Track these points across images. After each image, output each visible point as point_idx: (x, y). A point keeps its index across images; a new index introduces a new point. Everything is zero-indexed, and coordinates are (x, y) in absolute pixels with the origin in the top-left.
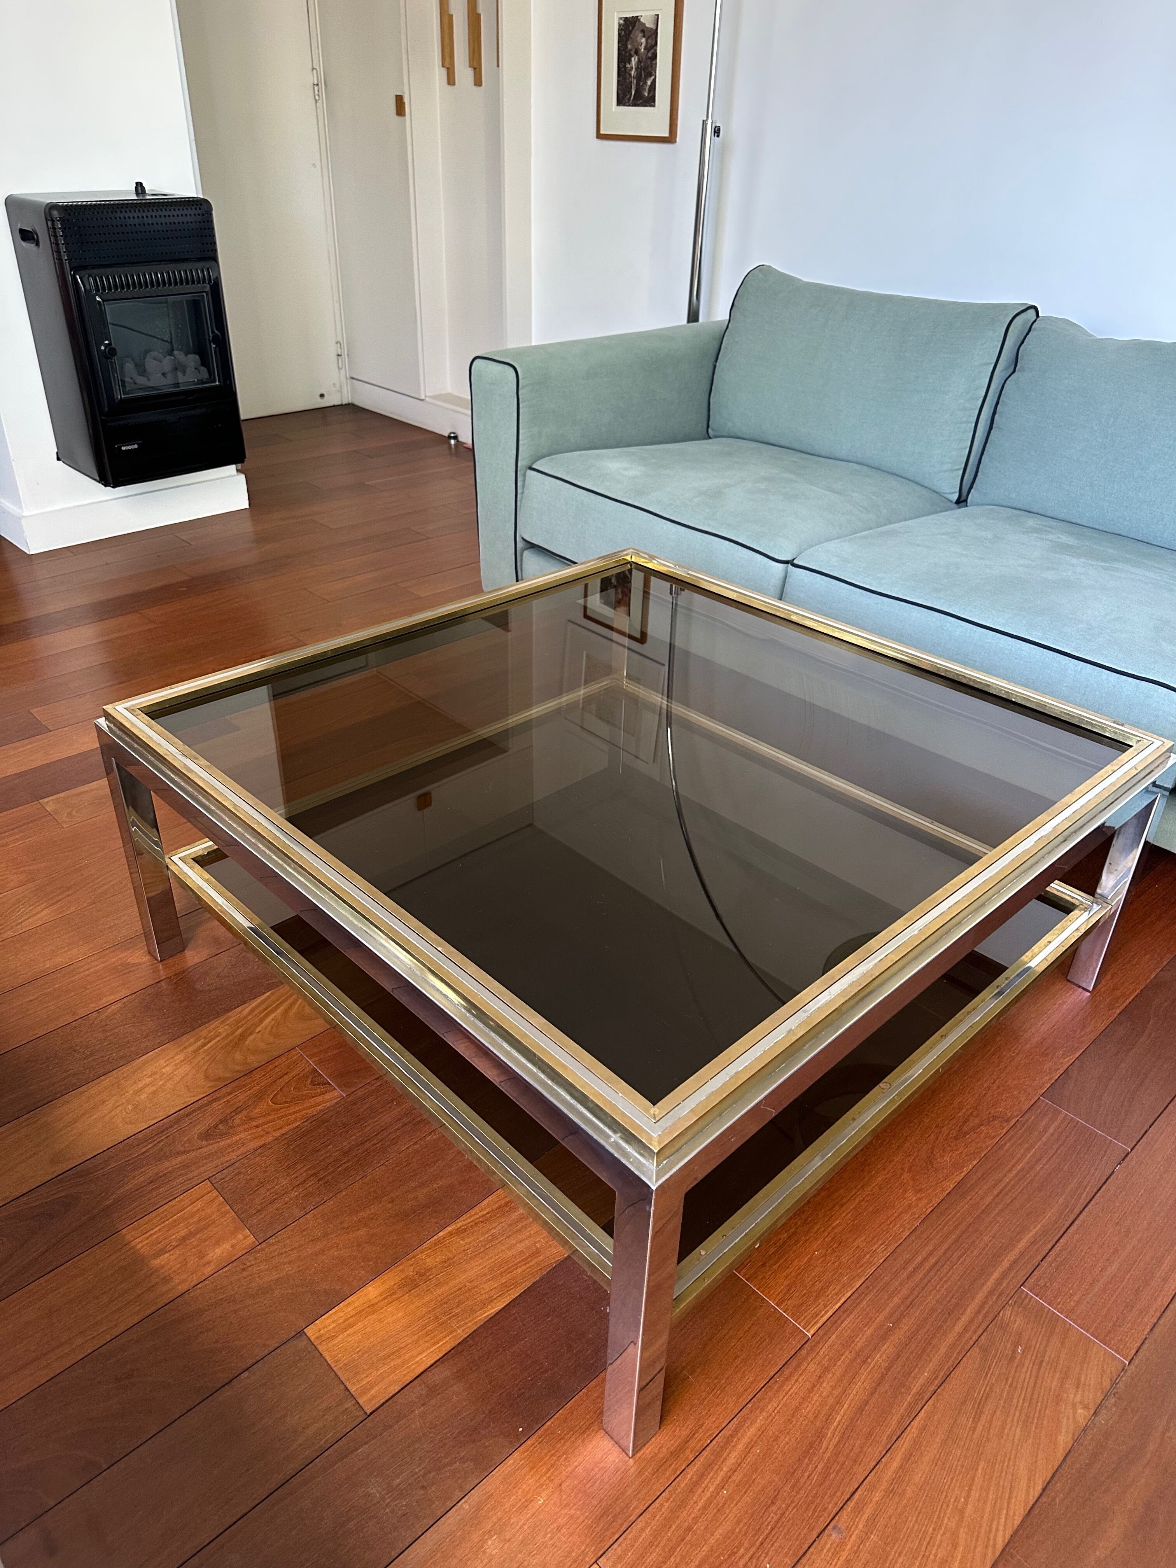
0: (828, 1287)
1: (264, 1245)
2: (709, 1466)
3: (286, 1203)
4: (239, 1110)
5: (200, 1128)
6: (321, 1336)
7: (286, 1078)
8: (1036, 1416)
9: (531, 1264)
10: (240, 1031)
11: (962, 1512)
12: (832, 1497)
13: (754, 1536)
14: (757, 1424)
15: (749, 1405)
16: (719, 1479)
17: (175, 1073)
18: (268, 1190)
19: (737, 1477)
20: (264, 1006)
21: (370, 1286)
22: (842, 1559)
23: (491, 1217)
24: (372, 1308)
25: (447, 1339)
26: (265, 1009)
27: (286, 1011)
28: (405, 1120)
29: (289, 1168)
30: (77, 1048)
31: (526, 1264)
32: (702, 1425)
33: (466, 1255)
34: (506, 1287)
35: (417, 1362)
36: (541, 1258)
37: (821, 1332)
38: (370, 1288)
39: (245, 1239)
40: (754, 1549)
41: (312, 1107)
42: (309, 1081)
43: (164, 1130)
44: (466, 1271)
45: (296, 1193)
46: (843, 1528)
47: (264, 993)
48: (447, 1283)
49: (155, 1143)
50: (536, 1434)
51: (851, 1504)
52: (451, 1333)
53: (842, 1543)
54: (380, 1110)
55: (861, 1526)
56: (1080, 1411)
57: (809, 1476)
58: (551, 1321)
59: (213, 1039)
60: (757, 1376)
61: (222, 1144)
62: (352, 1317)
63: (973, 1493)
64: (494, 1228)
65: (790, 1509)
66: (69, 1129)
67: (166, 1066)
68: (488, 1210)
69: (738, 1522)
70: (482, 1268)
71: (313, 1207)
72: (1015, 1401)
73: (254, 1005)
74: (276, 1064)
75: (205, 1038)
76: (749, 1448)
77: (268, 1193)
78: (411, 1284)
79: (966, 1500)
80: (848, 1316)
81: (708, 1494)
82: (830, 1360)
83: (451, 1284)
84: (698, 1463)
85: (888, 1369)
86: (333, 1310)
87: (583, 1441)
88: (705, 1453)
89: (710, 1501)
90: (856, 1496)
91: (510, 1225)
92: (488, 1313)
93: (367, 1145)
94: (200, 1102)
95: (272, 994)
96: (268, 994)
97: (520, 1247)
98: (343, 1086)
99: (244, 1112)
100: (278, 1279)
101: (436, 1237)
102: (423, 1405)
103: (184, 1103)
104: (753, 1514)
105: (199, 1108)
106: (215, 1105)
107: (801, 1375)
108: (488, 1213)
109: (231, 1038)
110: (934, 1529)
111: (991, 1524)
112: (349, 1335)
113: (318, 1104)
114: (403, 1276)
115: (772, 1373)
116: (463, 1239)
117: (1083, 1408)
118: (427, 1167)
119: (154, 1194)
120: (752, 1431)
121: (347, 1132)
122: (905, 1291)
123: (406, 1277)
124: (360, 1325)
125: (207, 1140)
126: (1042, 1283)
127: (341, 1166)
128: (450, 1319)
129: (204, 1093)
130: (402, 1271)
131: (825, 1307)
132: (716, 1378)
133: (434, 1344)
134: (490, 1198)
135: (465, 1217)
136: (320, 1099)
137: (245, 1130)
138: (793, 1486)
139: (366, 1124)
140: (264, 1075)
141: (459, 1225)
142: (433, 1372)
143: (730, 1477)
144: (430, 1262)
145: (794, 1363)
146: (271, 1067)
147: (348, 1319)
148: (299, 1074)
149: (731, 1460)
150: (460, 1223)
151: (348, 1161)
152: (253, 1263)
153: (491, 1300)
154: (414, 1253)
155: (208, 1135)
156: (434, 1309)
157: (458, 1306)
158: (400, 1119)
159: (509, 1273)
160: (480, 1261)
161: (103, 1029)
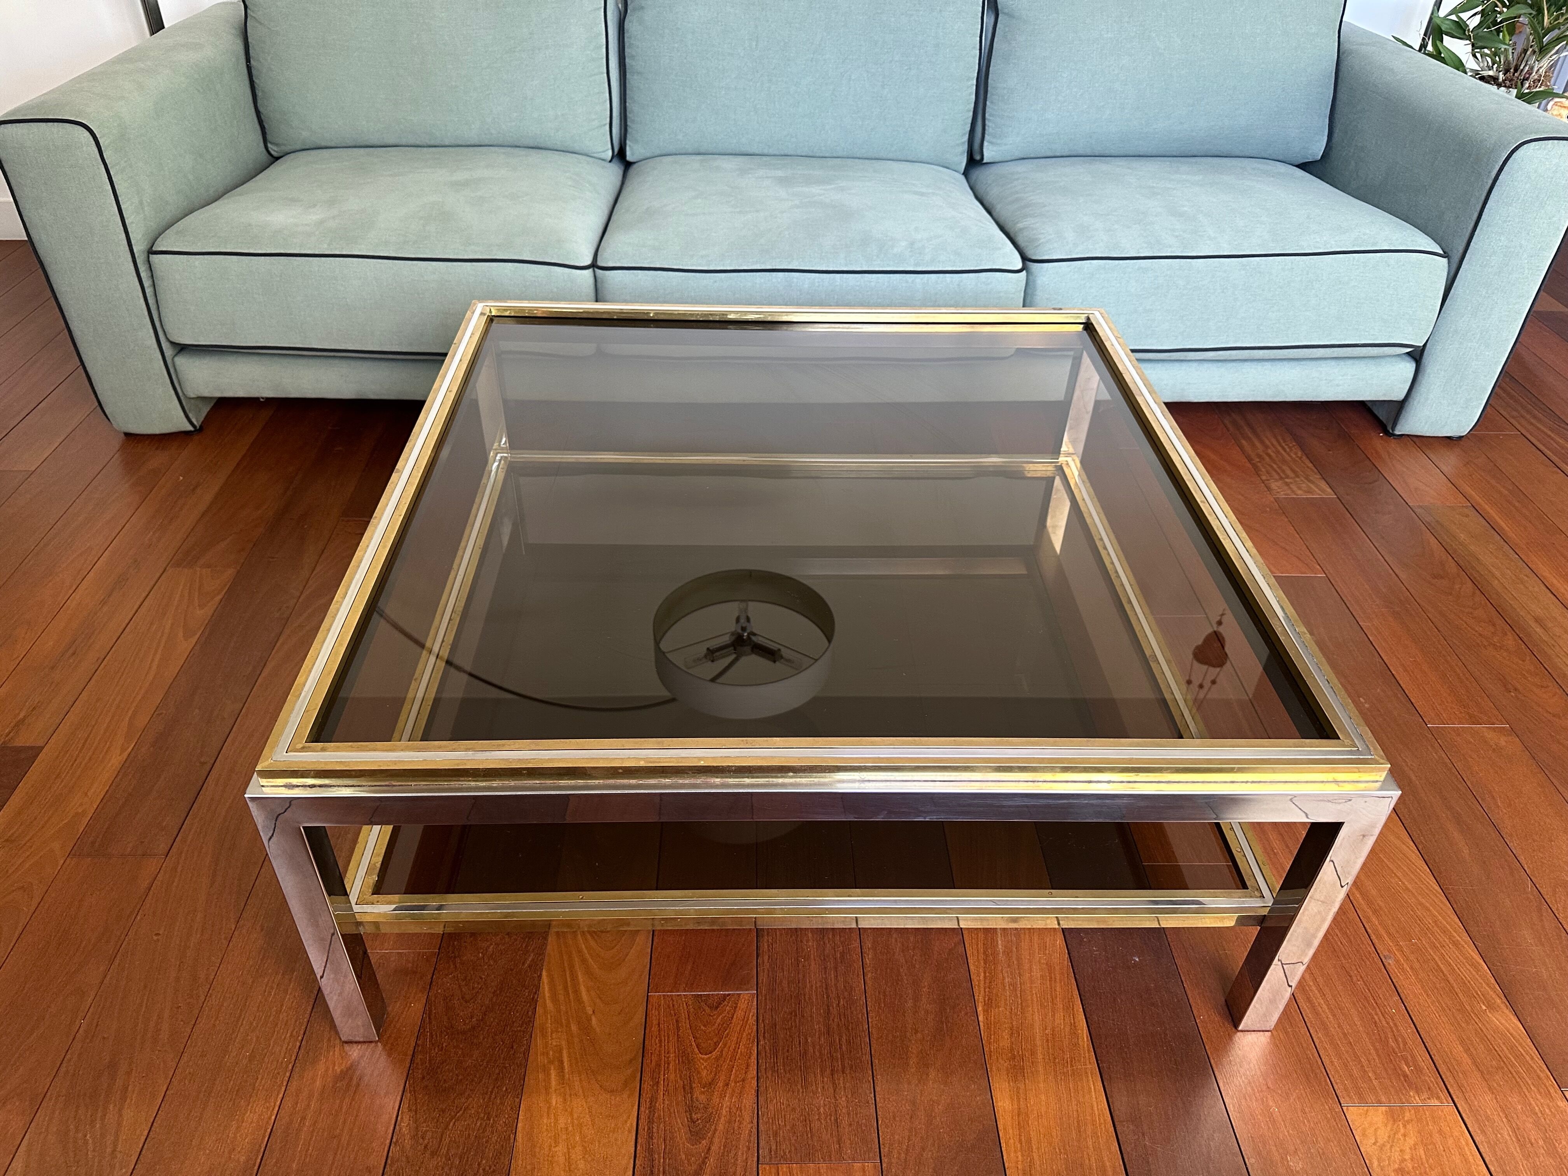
1: (885, 1160)
3: (849, 1114)
4: (687, 1088)
5: (682, 1135)
6: (1024, 1170)
7: (685, 1025)
9: (1058, 978)
10: (574, 1028)
11: (1407, 889)
12: (1363, 943)
13: (1369, 1004)
17: (575, 1116)
18: (819, 1119)
20: (560, 988)
22: (1408, 969)
23: (990, 973)
24: (1021, 1116)
25: (1090, 1079)
26: (566, 988)
27: (588, 972)
28: (830, 965)
29: (806, 1088)
31: (1055, 982)
33: (1016, 1015)
34: (1068, 1008)
35: (1099, 1115)
36: (1057, 968)
38: (999, 1104)
39: (864, 1170)
40: (1378, 1010)
41: (743, 1027)
42: (708, 1010)
44: (1032, 1025)
45: (843, 1099)
46: (1387, 953)
47: (540, 976)
48: (1035, 1045)
51: (1373, 937)
52: (1086, 1073)
53: (1397, 962)
54: (801, 976)
55: (1391, 944)
57: (1341, 943)
58: (1122, 1000)
59: (561, 1056)
61: (721, 1127)
62: (1020, 1135)
64: (1004, 978)
65: (1359, 970)
67: (556, 1120)
68: (981, 970)
69: (1354, 1004)
70: (1038, 1012)
71: (872, 1095)
73: (547, 995)
74: (655, 1024)
75: (551, 1062)
77: (823, 1121)
78: (1018, 1070)
79: (1401, 881)
83: (1038, 1043)
86: (1003, 1145)
90: (1368, 930)
91: (1009, 966)
92: (1085, 1035)
93: (834, 1011)
94: (642, 1117)
95: (549, 971)
96: (544, 973)
97: (1036, 974)
98: (743, 984)
99: (694, 1085)
100: (934, 1169)
101: (981, 1024)
102: (1143, 1135)
103: (630, 1131)
104: (1353, 994)
105: (650, 1121)
106: (659, 1105)
108: (985, 973)
109: (576, 1040)
110: (1413, 911)
111: (1421, 881)
112: (1038, 1149)
113: (745, 1020)
114: (1005, 1072)
116: (998, 1006)
118: (900, 983)
121: (803, 1016)
123: (1007, 1070)
124: (1033, 1133)
125: (703, 1138)
127: (841, 1045)
128: (1072, 1066)
129: (633, 1106)
130: (998, 1070)
132: (1237, 939)
133: (1090, 1092)
135: (976, 990)
136: (739, 1013)
137: (722, 1096)
138: (1344, 957)
139: (807, 997)
140: (660, 1041)
141: (982, 1000)
142: (1116, 1108)
144: (1005, 1042)
146: (655, 1029)
147: (1020, 1141)
148: (689, 1012)
150: (980, 998)
151: (840, 1036)
153: (1074, 1026)
154: (987, 1049)
155: (696, 1135)
156: (1055, 1071)
157: (1064, 1053)
158: (825, 968)
159: (1056, 997)
160: (1030, 1009)
161: (429, 1152)
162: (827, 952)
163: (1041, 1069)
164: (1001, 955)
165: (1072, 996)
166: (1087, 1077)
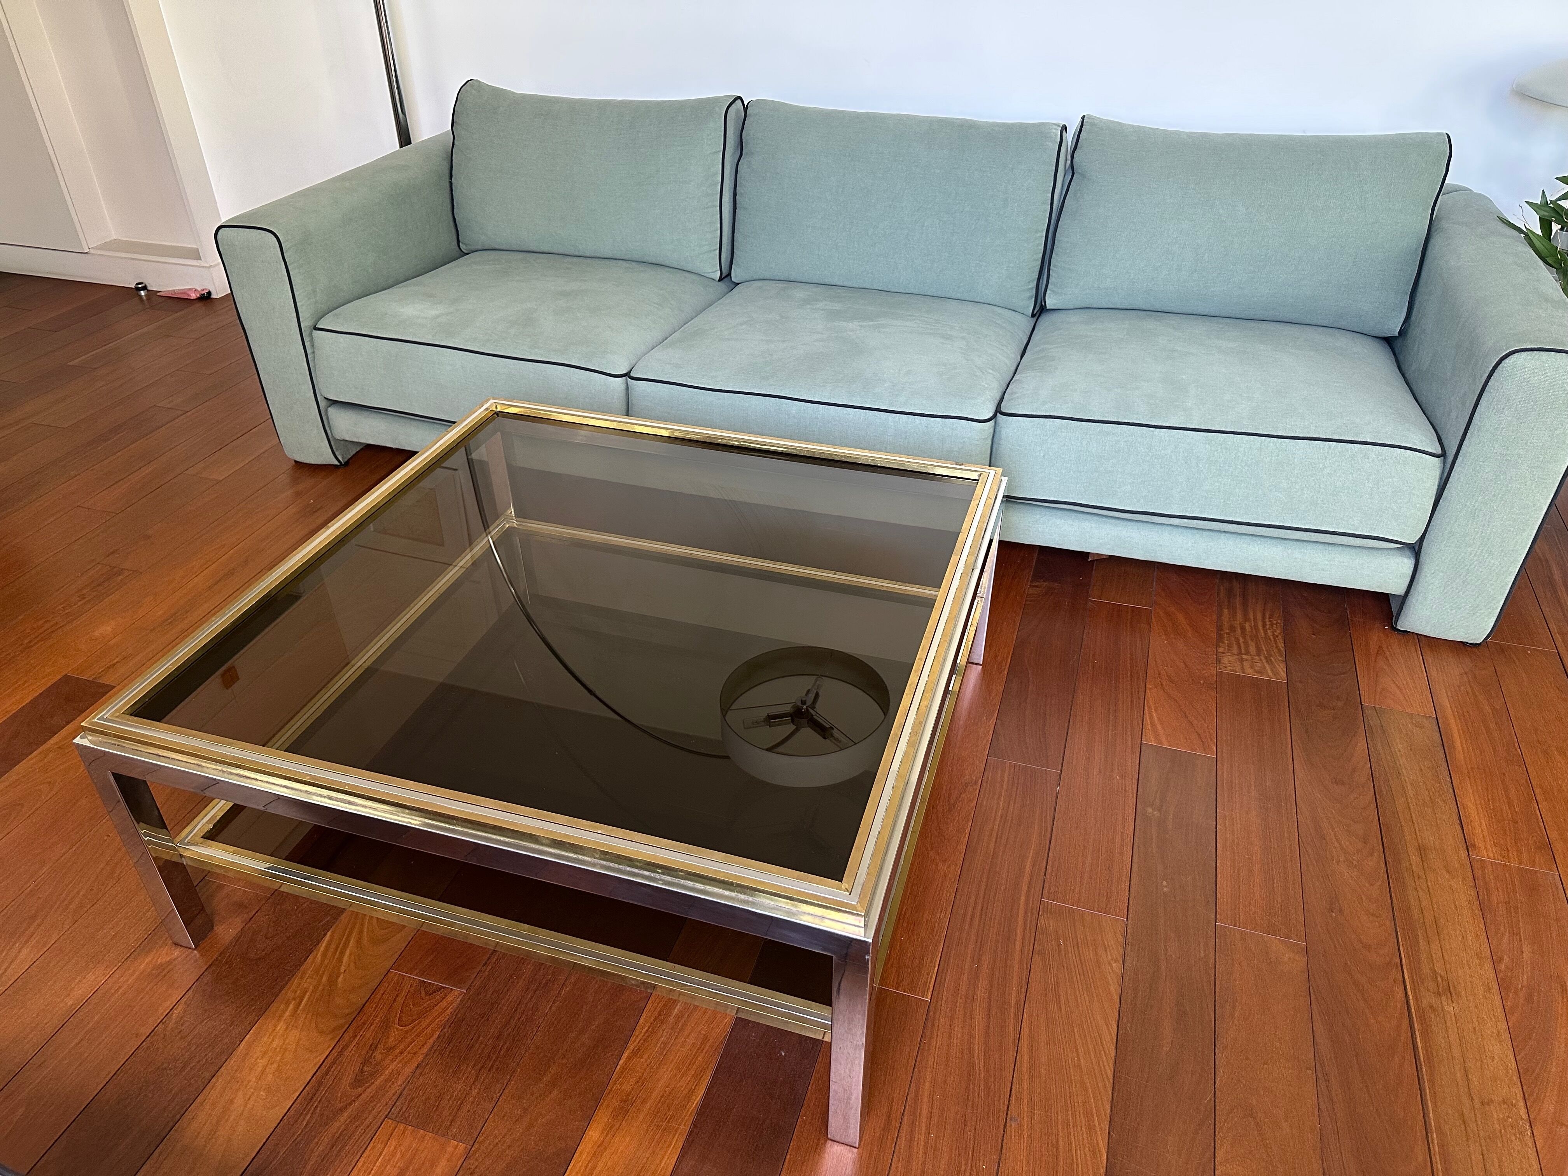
0: (923, 959)
1: (476, 1145)
2: (913, 1124)
3: (473, 1102)
4: (373, 1046)
5: (347, 1079)
7: (400, 1000)
8: (1091, 981)
9: (706, 1049)
10: (324, 979)
11: (1079, 1066)
12: (999, 1101)
13: (965, 1153)
14: (928, 1079)
15: (916, 1069)
16: (924, 1129)
17: (287, 1042)
18: (449, 1100)
19: (935, 1120)
20: (333, 946)
21: (589, 1131)
22: (1025, 1136)
23: (653, 1029)
24: (601, 1147)
25: (676, 1137)
26: (336, 949)
27: (359, 942)
28: (533, 987)
29: (455, 1073)
30: (165, 1065)
31: (702, 1052)
32: (893, 1099)
33: (652, 1068)
34: (698, 1077)
35: (663, 1168)
36: (711, 1041)
37: (935, 994)
38: (590, 1133)
39: (456, 1148)
40: (970, 1161)
41: (440, 1014)
42: (423, 993)
43: (312, 1098)
44: (659, 1080)
45: (476, 1090)
46: (1016, 1116)
47: (325, 935)
48: (651, 1096)
49: (311, 1111)
50: (784, 1169)
51: (1013, 1098)
52: (676, 1131)
53: (1020, 1126)
54: (506, 989)
55: (1026, 1109)
56: (1114, 965)
57: (978, 1095)
58: (746, 1083)
59: (304, 997)
60: (910, 1046)
61: (378, 1082)
62: (589, 1162)
63: (1079, 1051)
64: (662, 1036)
65: (978, 1122)
66: (213, 1140)
67: (273, 1040)
68: (647, 1025)
69: (951, 1150)
70: (670, 1072)
71: (499, 1095)
72: (1075, 978)
73: (322, 949)
74: (382, 992)
75: (294, 999)
76: (931, 1097)
77: (451, 1102)
78: (622, 1112)
79: (1078, 1057)
80: (946, 974)
81: (922, 1143)
82: (951, 1010)
83: (654, 1096)
84: (905, 1127)
85: (989, 997)
86: (571, 1165)
87: (819, 1155)
88: (905, 1117)
89: (925, 1146)
90: (1013, 1091)
91: (672, 1028)
92: (695, 1103)
93: (513, 1022)
94: (330, 1057)
95: (333, 932)
96: (329, 934)
97: (690, 1041)
98: (459, 983)
99: (379, 1046)
100: (507, 1164)
101: (619, 1067)
103: (315, 1065)
104: (957, 1140)
105: (334, 1063)
106: (346, 1053)
107: (938, 1030)
108: (649, 1028)
109: (321, 988)
110: (1069, 1087)
111: (1099, 1064)
113: (446, 1008)
114: (611, 1110)
115: (919, 1039)
116: (642, 1058)
117: (1115, 962)
118: (577, 1016)
119: (343, 1154)
120: (927, 1085)
121: (488, 1020)
122: (973, 938)
123: (615, 1108)
124: (600, 1164)
125: (361, 1086)
126: (1052, 890)
127: (501, 1049)
128: (668, 1122)
129: (328, 1047)
130: (608, 1106)
131: (928, 974)
133: (669, 1146)
134: (644, 1015)
135: (632, 1039)
136: (444, 1004)
137: (392, 1061)
138: (972, 1107)
139: (500, 1006)
140: (377, 1006)
141: (631, 1049)
143: (930, 1124)
144: (627, 1087)
145: (929, 1024)
146: (378, 996)
147: (587, 1165)
148: (409, 991)
149: (925, 1113)
150: (632, 1046)
151: (505, 1043)
152: (477, 1164)
153: (692, 1092)
154: (609, 1088)
155: (359, 1081)
156: (652, 1122)
157: (669, 1109)
158: (528, 988)
159: (693, 1064)
160: (665, 1067)
161: (180, 1036)
162: (537, 976)
163: (641, 1117)
164: (672, 1017)
165: (708, 1067)
166: (675, 1135)
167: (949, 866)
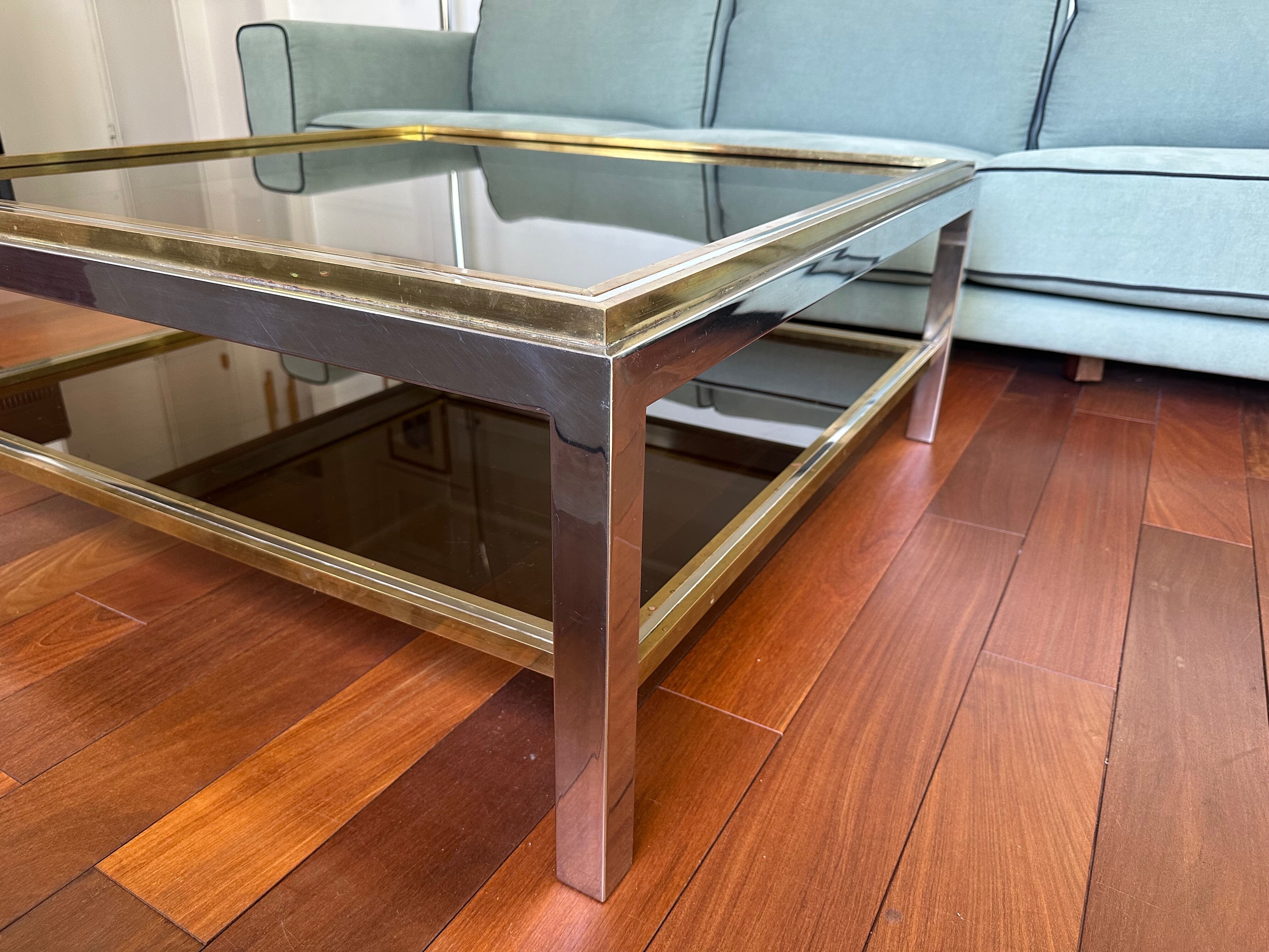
0: (783, 687)
1: (30, 784)
2: (709, 887)
3: (64, 736)
6: (123, 867)
7: (63, 620)
8: (1054, 752)
9: (422, 734)
11: (1025, 858)
12: (871, 881)
14: (754, 829)
15: (737, 813)
16: (727, 898)
18: (36, 727)
19: (749, 889)
20: (29, 564)
21: (196, 798)
23: (359, 700)
24: (202, 821)
25: (318, 832)
26: (33, 565)
27: (64, 562)
28: (231, 633)
29: (68, 701)
31: (415, 735)
32: (686, 846)
33: (332, 741)
34: (392, 763)
35: (274, 868)
36: (434, 726)
37: (793, 728)
38: (196, 800)
41: (99, 641)
42: (94, 618)
44: (333, 757)
45: (79, 724)
46: (899, 908)
47: (32, 553)
48: (310, 774)
50: (466, 908)
51: (898, 883)
52: (322, 824)
53: (904, 928)
54: (196, 630)
55: (918, 903)
56: (1094, 738)
57: (836, 867)
58: (460, 784)
60: (735, 782)
62: (171, 836)
63: (1027, 837)
64: (367, 709)
65: (827, 908)
68: (354, 694)
69: (768, 938)
70: (356, 750)
71: (105, 733)
72: (1026, 744)
73: (17, 564)
74: (49, 610)
76: (752, 857)
77: (37, 730)
78: (258, 785)
79: (1023, 844)
80: (816, 707)
81: (718, 918)
82: (813, 750)
83: (315, 774)
84: (695, 887)
85: (881, 745)
86: (142, 835)
87: (533, 901)
88: (699, 876)
89: (723, 925)
90: (900, 873)
91: (387, 703)
93: (180, 662)
95: (41, 553)
97: (404, 721)
98: (144, 615)
100: (52, 816)
101: (286, 732)
102: (291, 913)
104: (783, 926)
107: (786, 771)
108: (355, 697)
110: (1003, 884)
111: (1062, 862)
112: (167, 858)
113: (108, 636)
114: (243, 779)
115: (753, 776)
116: (324, 727)
117: (1096, 735)
118: (266, 670)
120: (750, 838)
121: (151, 655)
122: (867, 675)
123: (250, 779)
124: (184, 843)
126: (999, 643)
127: (144, 687)
128: (318, 810)
130: (242, 774)
131: (788, 704)
132: (688, 795)
133: (300, 841)
134: (356, 683)
135: (324, 706)
136: (110, 632)
138: (821, 882)
139: (178, 643)
140: (30, 622)
141: (317, 715)
142: (302, 872)
143: (740, 893)
144: (281, 757)
145: (774, 761)
146: (40, 613)
147: (164, 840)
148: (80, 615)
149: (735, 874)
150: (317, 713)
151: (155, 681)
153: (374, 780)
154: (258, 753)
156: (293, 805)
157: (327, 795)
158: (223, 633)
159: (394, 748)
160: (352, 744)
163: (281, 796)
165: (413, 755)
166: (318, 828)
167: (847, 601)
